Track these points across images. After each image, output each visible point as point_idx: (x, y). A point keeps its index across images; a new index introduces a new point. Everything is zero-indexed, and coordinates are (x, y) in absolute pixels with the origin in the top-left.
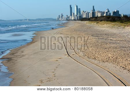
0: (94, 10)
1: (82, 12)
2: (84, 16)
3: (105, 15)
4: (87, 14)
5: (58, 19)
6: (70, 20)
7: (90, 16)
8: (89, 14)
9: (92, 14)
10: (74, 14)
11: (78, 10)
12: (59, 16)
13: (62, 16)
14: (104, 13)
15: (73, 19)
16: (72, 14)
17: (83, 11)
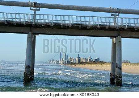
0: (79, 57)
1: (69, 58)
2: (72, 61)
3: (88, 61)
4: (74, 59)
5: (49, 62)
6: (60, 64)
7: (77, 61)
8: (75, 60)
9: (78, 60)
10: (63, 59)
11: (66, 57)
12: (51, 60)
13: (53, 60)
14: (87, 59)
15: (62, 63)
16: (62, 59)
17: (71, 58)
